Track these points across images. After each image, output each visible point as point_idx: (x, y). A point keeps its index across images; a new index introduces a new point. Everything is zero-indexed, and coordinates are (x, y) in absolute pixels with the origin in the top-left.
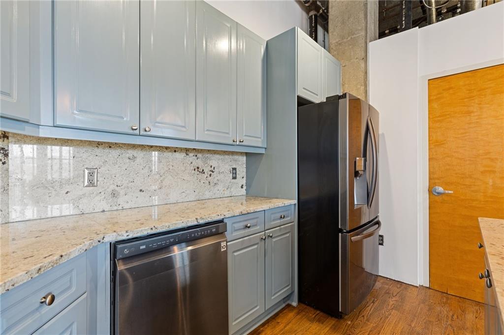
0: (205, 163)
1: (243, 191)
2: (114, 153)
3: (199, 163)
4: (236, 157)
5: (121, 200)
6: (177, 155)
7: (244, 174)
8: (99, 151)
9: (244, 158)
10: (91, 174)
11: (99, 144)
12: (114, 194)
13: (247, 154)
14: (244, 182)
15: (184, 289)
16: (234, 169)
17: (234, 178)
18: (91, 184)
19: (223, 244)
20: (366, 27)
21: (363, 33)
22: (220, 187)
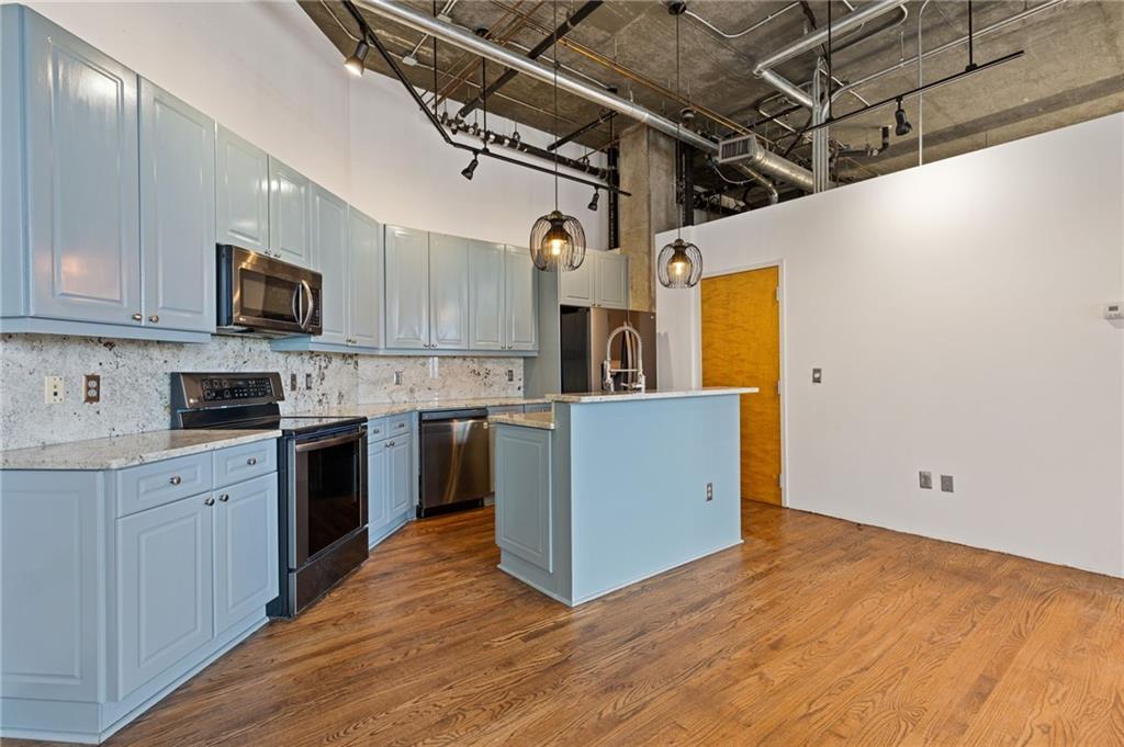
0: (480, 366)
1: (521, 393)
2: (412, 360)
3: (475, 366)
4: (512, 360)
5: (416, 395)
6: (456, 360)
7: (522, 376)
8: (401, 360)
9: (522, 361)
10: (398, 377)
11: (401, 356)
12: (412, 391)
13: (525, 358)
14: (521, 384)
15: (459, 446)
16: (511, 371)
17: (511, 380)
18: (397, 383)
19: (485, 424)
20: (650, 219)
21: (646, 226)
22: (496, 387)
